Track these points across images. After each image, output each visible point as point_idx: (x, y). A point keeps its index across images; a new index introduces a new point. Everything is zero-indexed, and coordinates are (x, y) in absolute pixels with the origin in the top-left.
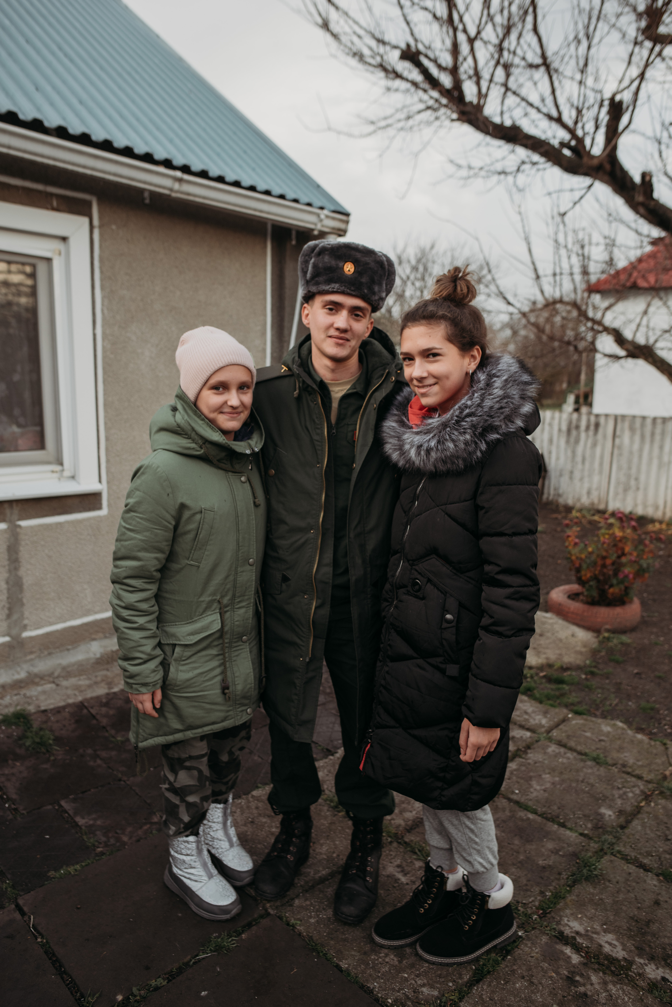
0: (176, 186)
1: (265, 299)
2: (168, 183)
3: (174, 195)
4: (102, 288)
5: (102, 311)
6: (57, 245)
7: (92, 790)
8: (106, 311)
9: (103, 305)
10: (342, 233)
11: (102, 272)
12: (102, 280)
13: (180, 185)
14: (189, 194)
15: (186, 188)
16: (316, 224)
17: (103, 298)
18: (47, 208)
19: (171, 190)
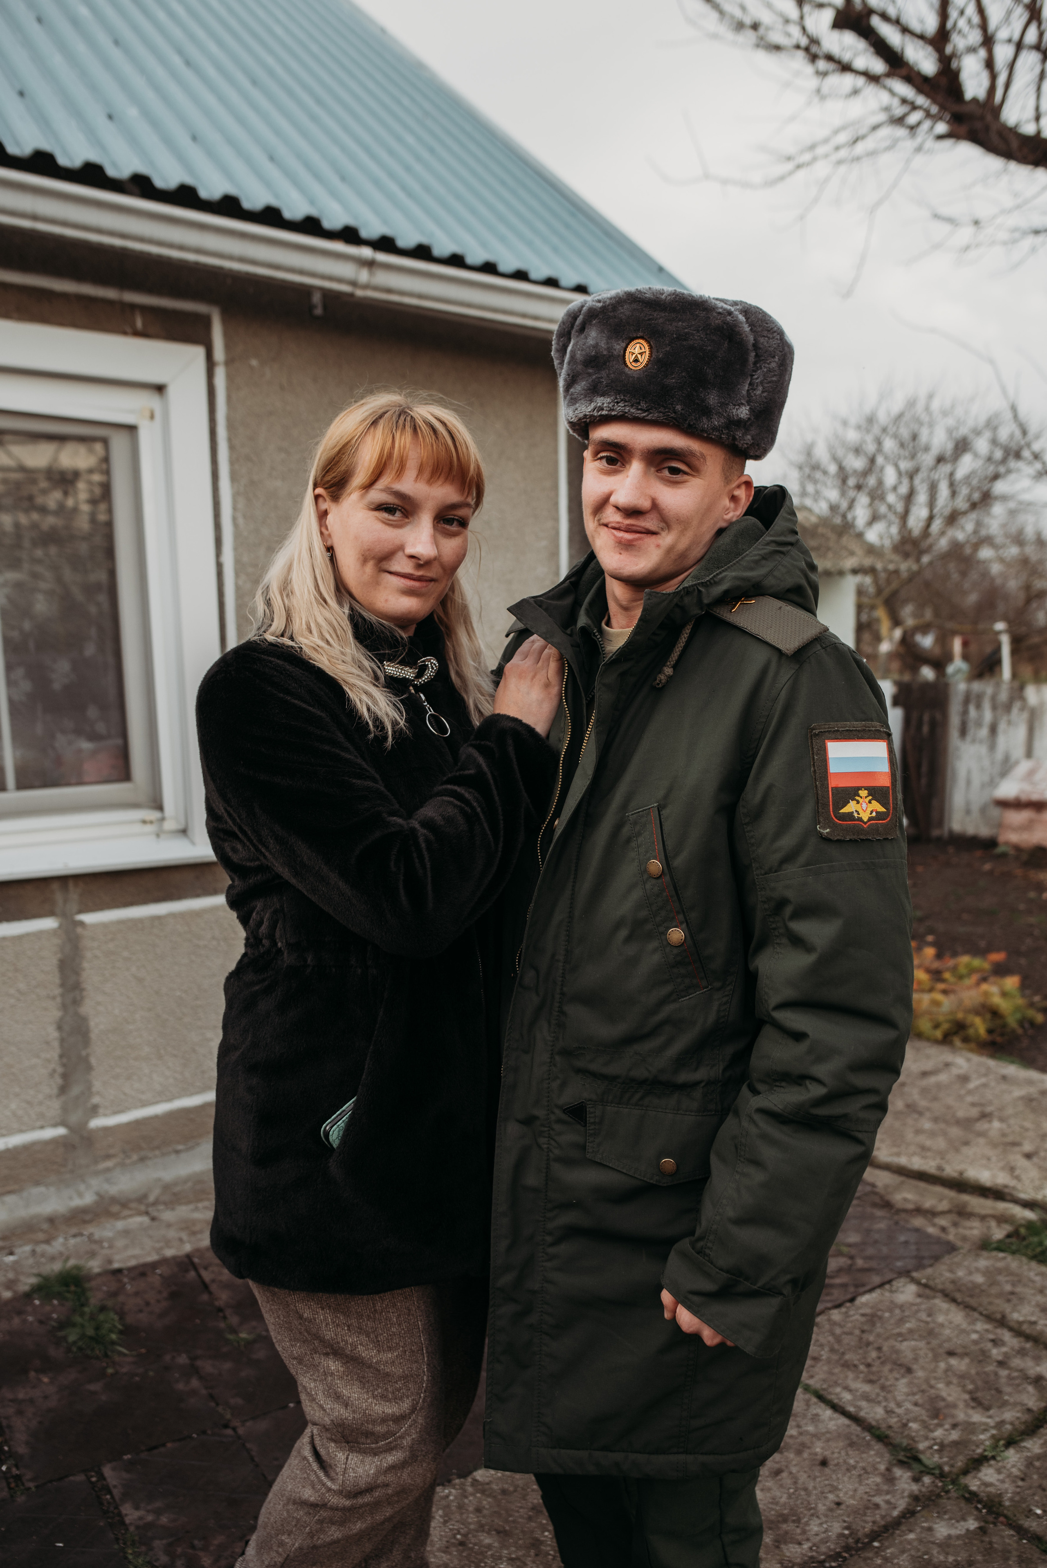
1: (556, 487)
3: (359, 293)
4: (234, 478)
5: (234, 519)
6: (146, 401)
7: (169, 1445)
8: (241, 521)
9: (235, 509)
11: (232, 448)
12: (232, 463)
14: (389, 291)
17: (235, 496)
18: (125, 333)
19: (353, 284)
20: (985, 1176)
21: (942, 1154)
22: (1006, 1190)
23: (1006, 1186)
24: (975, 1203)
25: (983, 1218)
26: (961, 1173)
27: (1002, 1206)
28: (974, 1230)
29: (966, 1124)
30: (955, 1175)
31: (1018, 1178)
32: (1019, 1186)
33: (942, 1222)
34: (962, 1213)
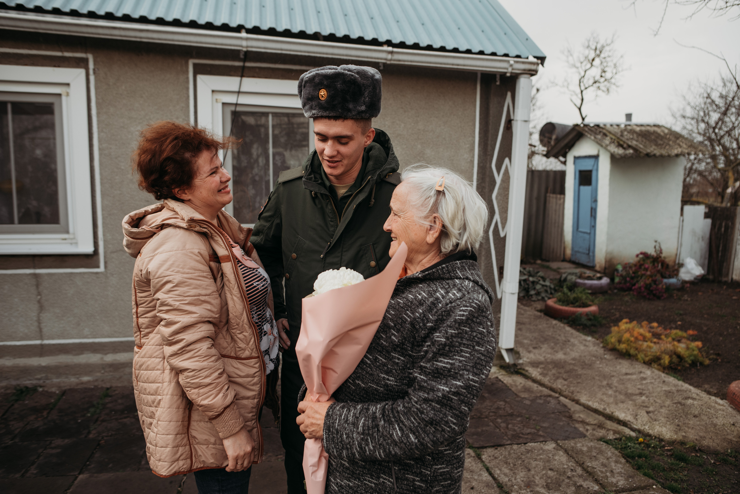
0: (389, 57)
2: (383, 55)
3: (388, 62)
10: (534, 73)
13: (392, 55)
14: (399, 61)
15: (396, 57)
16: (507, 69)
19: (386, 59)
20: (621, 415)
21: (608, 404)
22: (629, 423)
23: (629, 421)
24: (609, 424)
25: (608, 430)
26: (612, 413)
27: (621, 428)
28: (601, 433)
29: (629, 396)
30: (610, 413)
31: (637, 420)
32: (635, 423)
33: (588, 427)
34: (601, 426)
